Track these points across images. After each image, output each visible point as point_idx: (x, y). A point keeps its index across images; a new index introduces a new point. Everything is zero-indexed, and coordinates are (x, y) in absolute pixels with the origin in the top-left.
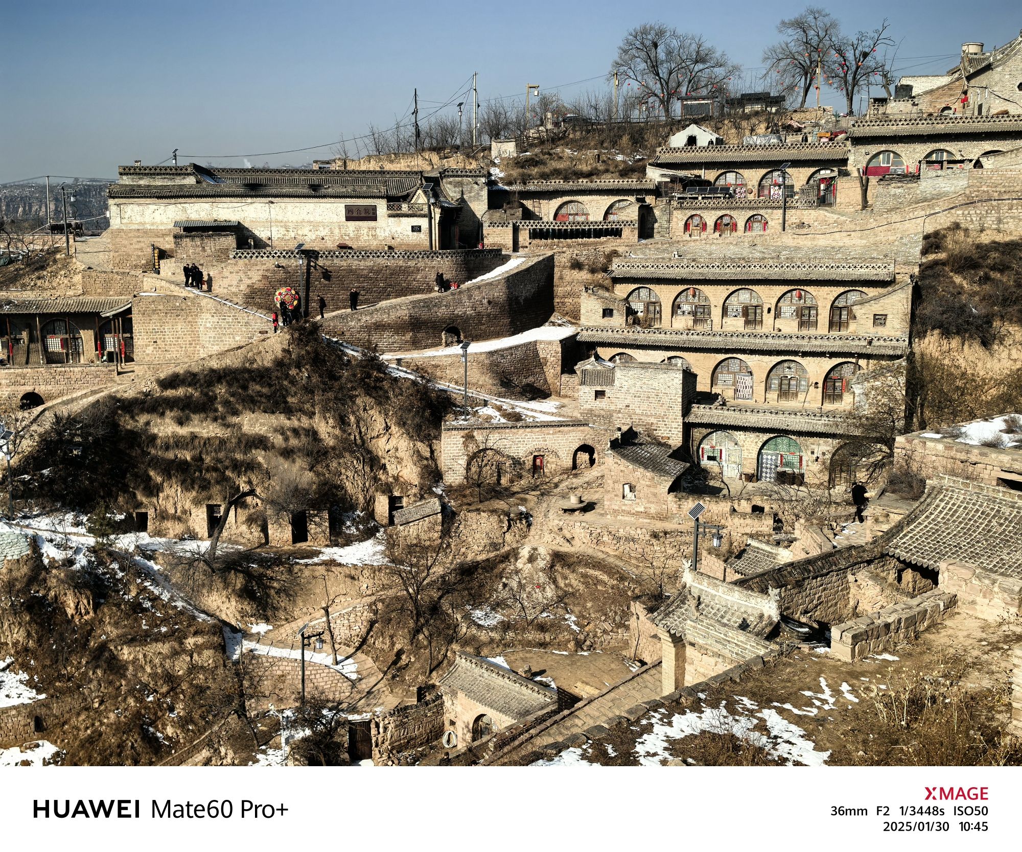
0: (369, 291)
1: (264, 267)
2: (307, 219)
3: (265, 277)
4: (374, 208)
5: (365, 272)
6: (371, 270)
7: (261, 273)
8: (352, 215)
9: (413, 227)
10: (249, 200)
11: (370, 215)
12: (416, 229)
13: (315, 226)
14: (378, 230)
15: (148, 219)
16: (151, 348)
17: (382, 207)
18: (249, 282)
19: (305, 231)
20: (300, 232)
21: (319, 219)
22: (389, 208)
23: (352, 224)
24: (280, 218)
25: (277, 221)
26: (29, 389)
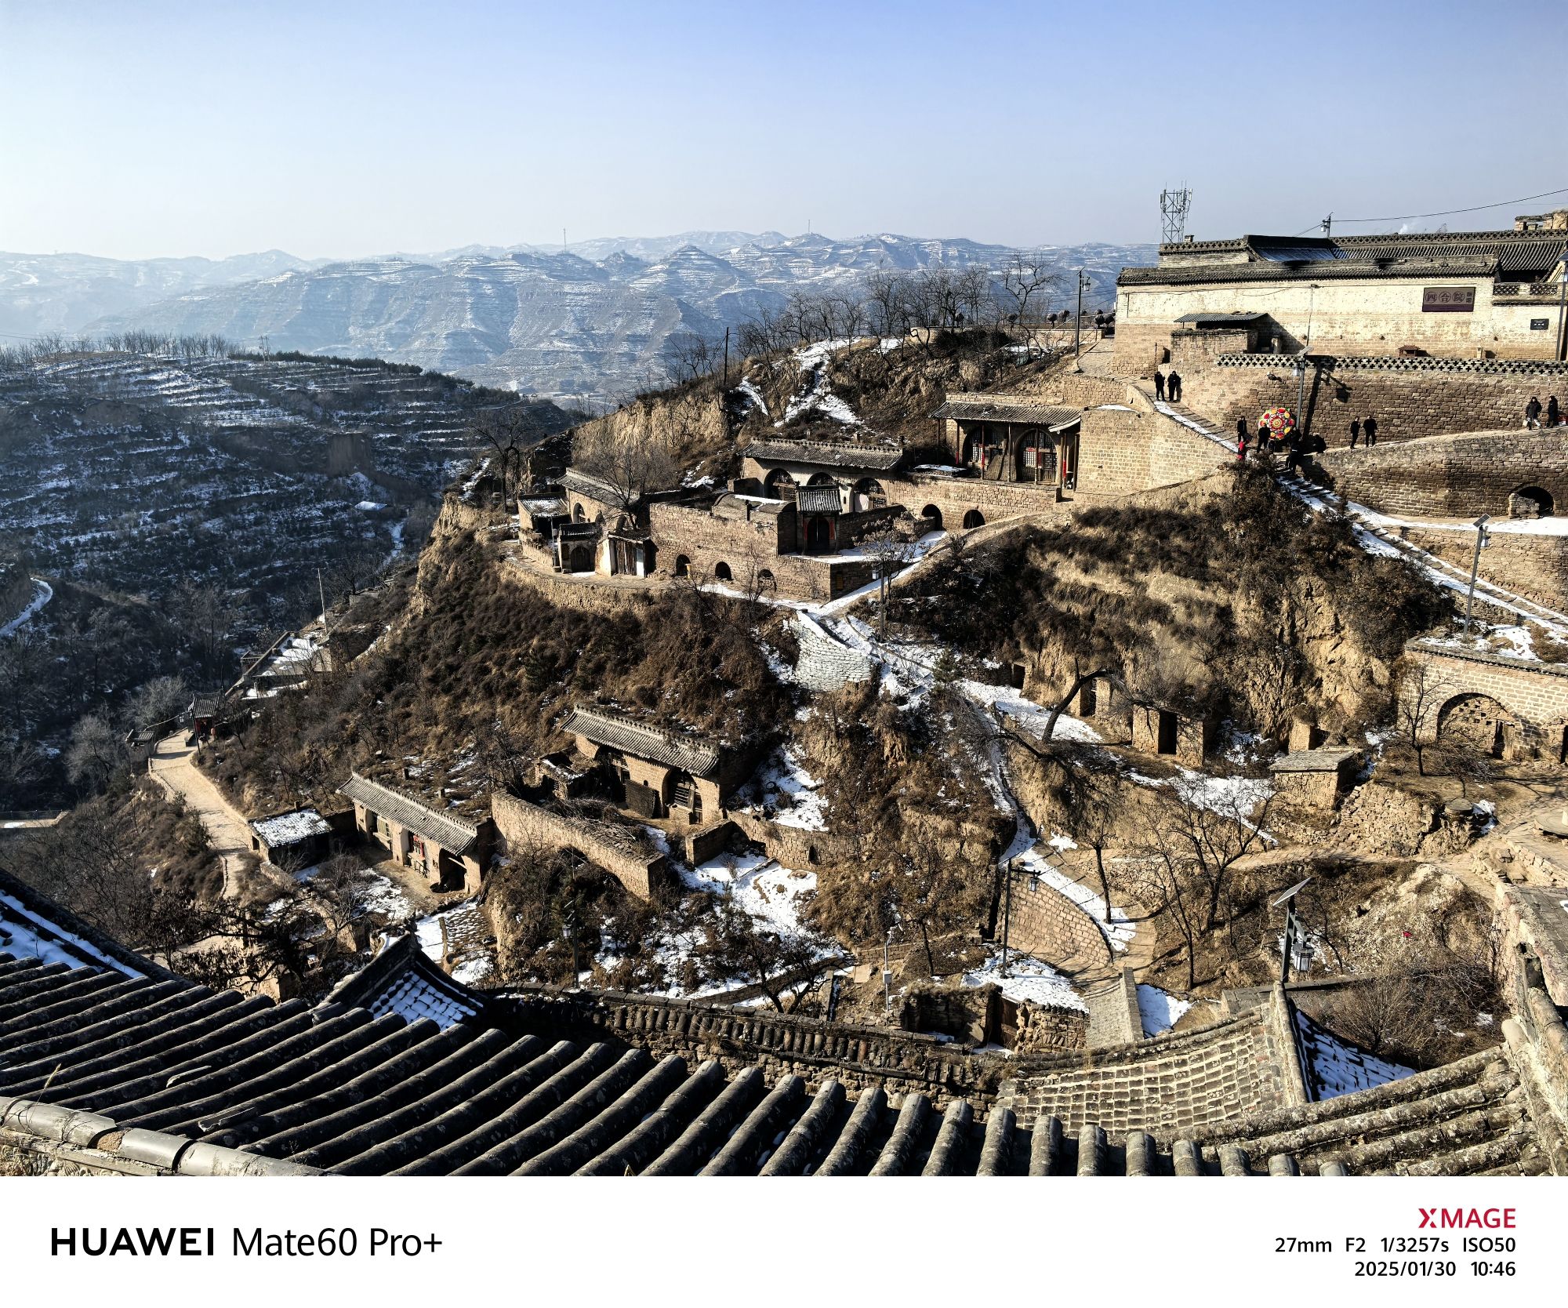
0: (1407, 419)
1: (1256, 378)
2: (1363, 308)
3: (1254, 392)
4: (1471, 292)
5: (1406, 390)
6: (1416, 388)
7: (1249, 386)
8: (1433, 302)
9: (1533, 321)
10: (1286, 284)
11: (1463, 302)
12: (1539, 325)
13: (1373, 320)
14: (1472, 326)
15: (1157, 312)
16: (1095, 474)
17: (1484, 288)
18: (1233, 398)
19: (1358, 327)
20: (1350, 329)
21: (1381, 309)
22: (1496, 291)
23: (1432, 317)
24: (1324, 309)
25: (1319, 313)
26: (973, 505)
